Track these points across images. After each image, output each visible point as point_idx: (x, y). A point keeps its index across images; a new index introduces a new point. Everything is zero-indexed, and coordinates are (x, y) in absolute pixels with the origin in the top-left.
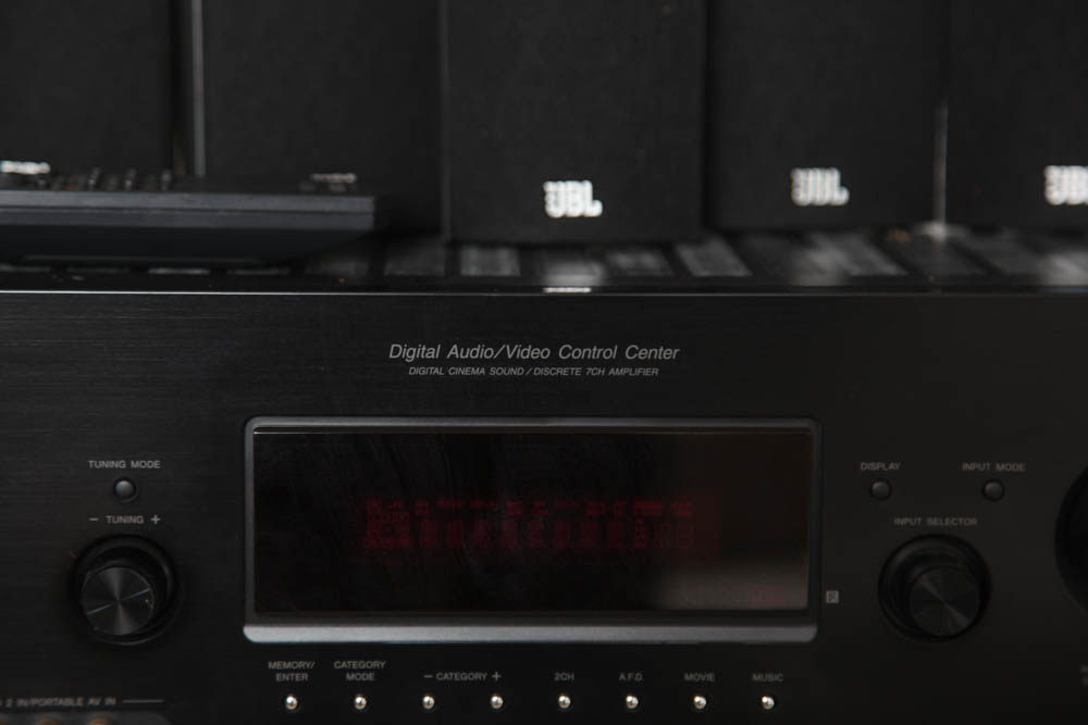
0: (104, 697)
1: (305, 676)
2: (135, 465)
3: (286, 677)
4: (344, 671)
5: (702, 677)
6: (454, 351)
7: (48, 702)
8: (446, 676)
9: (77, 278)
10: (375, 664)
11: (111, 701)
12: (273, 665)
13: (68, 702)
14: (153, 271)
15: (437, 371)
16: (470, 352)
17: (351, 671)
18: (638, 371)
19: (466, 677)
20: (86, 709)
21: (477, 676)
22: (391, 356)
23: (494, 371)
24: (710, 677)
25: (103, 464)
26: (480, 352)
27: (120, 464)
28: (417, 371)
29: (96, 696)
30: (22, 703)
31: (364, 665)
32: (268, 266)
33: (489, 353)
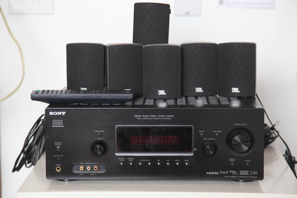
0: (96, 163)
1: (123, 160)
2: (100, 131)
3: (121, 160)
4: (129, 159)
5: (178, 160)
6: (143, 116)
7: (89, 163)
8: (143, 160)
9: (92, 106)
10: (133, 159)
11: (97, 163)
12: (119, 159)
13: (92, 163)
15: (141, 119)
16: (145, 116)
17: (130, 159)
18: (168, 119)
19: (145, 160)
20: (94, 164)
21: (147, 160)
22: (135, 117)
23: (149, 119)
24: (179, 160)
25: (96, 131)
26: (147, 116)
27: (98, 131)
28: (138, 119)
29: (95, 162)
30: (86, 163)
31: (131, 159)
32: (118, 103)
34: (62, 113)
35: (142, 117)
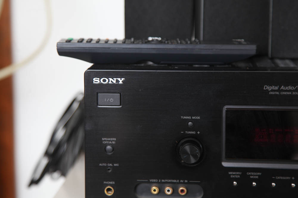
0: (184, 180)
1: (239, 176)
2: (193, 118)
3: (234, 176)
4: (250, 175)
6: (282, 87)
7: (170, 181)
8: (279, 178)
10: (259, 174)
11: (186, 181)
12: (230, 173)
13: (175, 181)
14: (194, 66)
15: (277, 93)
16: (287, 88)
17: (252, 175)
19: (284, 178)
20: (180, 183)
21: (288, 178)
22: (264, 89)
23: (294, 93)
25: (185, 117)
26: (290, 88)
27: (189, 118)
28: (272, 93)
29: (182, 180)
30: (163, 181)
31: (255, 174)
32: (225, 64)
33: (292, 88)
34: (117, 81)
35: (279, 90)
